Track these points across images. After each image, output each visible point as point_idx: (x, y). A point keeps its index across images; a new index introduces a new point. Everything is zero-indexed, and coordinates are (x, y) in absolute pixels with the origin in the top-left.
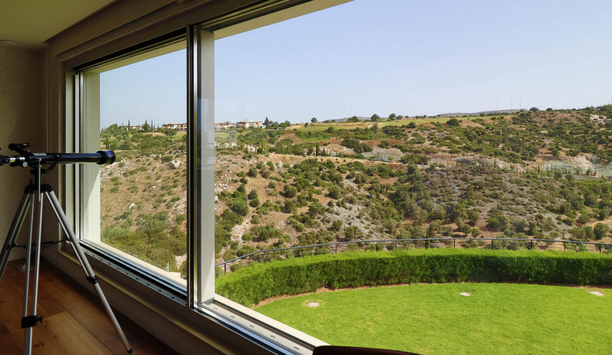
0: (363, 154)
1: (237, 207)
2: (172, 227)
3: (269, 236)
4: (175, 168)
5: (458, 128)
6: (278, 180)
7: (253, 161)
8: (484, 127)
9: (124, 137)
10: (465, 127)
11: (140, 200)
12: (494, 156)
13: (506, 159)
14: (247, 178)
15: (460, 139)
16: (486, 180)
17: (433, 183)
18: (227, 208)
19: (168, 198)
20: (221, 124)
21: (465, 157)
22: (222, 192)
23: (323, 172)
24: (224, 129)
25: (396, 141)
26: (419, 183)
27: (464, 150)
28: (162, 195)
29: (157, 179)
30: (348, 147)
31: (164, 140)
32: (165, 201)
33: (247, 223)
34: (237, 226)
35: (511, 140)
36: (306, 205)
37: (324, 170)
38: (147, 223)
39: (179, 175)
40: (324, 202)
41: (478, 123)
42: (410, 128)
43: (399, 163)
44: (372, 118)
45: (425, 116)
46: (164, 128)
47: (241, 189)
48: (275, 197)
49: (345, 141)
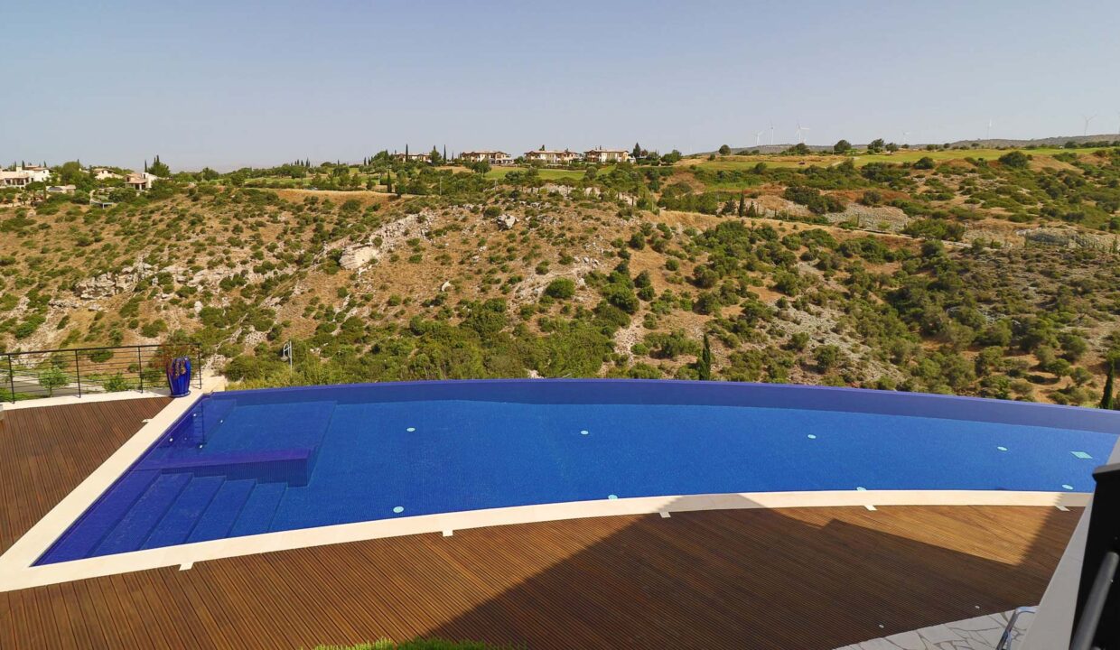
0: (826, 215)
1: (620, 298)
2: (516, 323)
3: (678, 351)
4: (507, 228)
5: (1025, 170)
6: (680, 257)
7: (634, 221)
8: (1082, 171)
9: (409, 173)
10: (1039, 170)
11: (458, 278)
12: (1108, 230)
14: (629, 250)
15: (1030, 193)
16: (1096, 276)
17: (979, 277)
18: (601, 299)
19: (503, 277)
20: (559, 155)
21: (1046, 230)
22: (590, 273)
23: (758, 247)
24: (564, 163)
25: (893, 192)
26: (950, 275)
27: (1041, 216)
28: (492, 272)
29: (480, 245)
30: (798, 201)
31: (475, 180)
32: (498, 281)
33: (637, 327)
34: (622, 330)
36: (736, 303)
37: (758, 242)
38: (476, 315)
39: (515, 241)
40: (770, 300)
41: (1067, 161)
42: (920, 168)
43: (903, 236)
44: (836, 147)
45: (946, 146)
46: (463, 159)
47: (621, 269)
48: (679, 286)
49: (791, 190)
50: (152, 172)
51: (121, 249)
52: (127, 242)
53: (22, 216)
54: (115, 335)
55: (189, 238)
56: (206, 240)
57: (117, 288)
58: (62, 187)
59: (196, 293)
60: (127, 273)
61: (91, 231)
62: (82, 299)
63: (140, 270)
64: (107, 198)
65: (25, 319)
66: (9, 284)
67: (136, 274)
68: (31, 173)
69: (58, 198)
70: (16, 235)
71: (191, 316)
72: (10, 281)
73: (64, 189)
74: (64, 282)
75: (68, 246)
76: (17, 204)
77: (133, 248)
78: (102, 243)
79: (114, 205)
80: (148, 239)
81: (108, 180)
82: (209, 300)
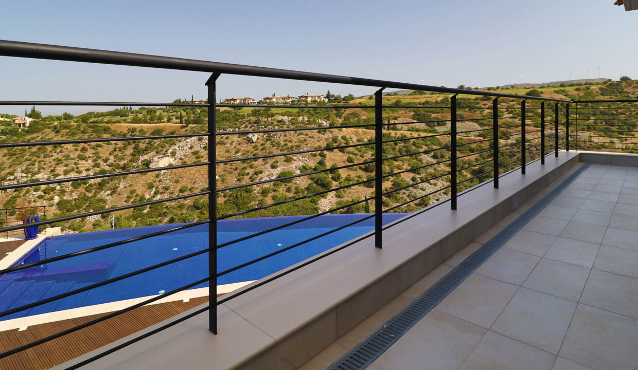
0: (436, 128)
1: (321, 180)
2: (259, 199)
3: (356, 211)
4: (252, 142)
6: (355, 155)
7: (328, 135)
8: (570, 99)
9: (194, 112)
11: (223, 173)
12: (586, 130)
13: (600, 133)
14: (325, 152)
18: (310, 182)
19: (251, 171)
20: (283, 99)
21: (554, 131)
22: (303, 166)
23: (399, 147)
24: (287, 103)
25: (471, 114)
26: (505, 158)
27: (551, 124)
28: (244, 169)
29: (236, 153)
30: (420, 121)
31: (233, 115)
32: (248, 174)
33: (332, 197)
34: (323, 200)
35: (602, 113)
36: (388, 180)
37: (399, 144)
38: (235, 195)
39: (258, 149)
40: (407, 177)
41: (561, 94)
42: (485, 100)
43: (478, 138)
46: (226, 102)
47: (321, 163)
48: (355, 172)
49: (416, 114)
50: (30, 116)
51: (6, 165)
52: (11, 160)
55: (52, 156)
56: (63, 157)
59: (55, 191)
60: (10, 180)
63: (19, 177)
67: (16, 180)
71: (52, 205)
77: (14, 164)
80: (25, 158)
82: (64, 195)
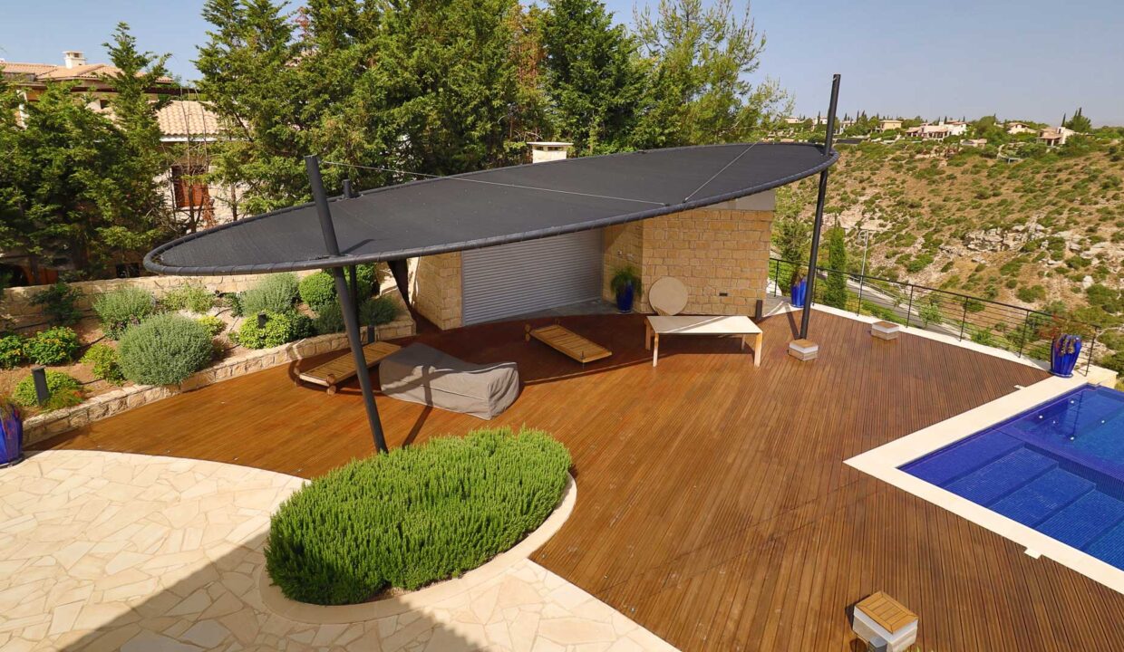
50: (1069, 126)
51: (1016, 207)
52: (1024, 200)
53: (935, 166)
54: (990, 290)
55: (1096, 203)
56: (1117, 208)
57: (1004, 244)
58: (975, 141)
59: (1089, 267)
60: (1017, 231)
61: (992, 185)
62: (968, 248)
63: (1031, 231)
64: (1014, 153)
65: (917, 257)
66: (912, 224)
67: (1026, 234)
68: (950, 127)
69: (969, 151)
70: (926, 182)
71: (1077, 290)
72: (913, 221)
73: (976, 143)
74: (957, 230)
75: (968, 197)
76: (933, 155)
77: (1029, 207)
78: (1000, 198)
79: (1020, 160)
80: (1048, 198)
81: (1020, 134)
82: (1103, 278)
